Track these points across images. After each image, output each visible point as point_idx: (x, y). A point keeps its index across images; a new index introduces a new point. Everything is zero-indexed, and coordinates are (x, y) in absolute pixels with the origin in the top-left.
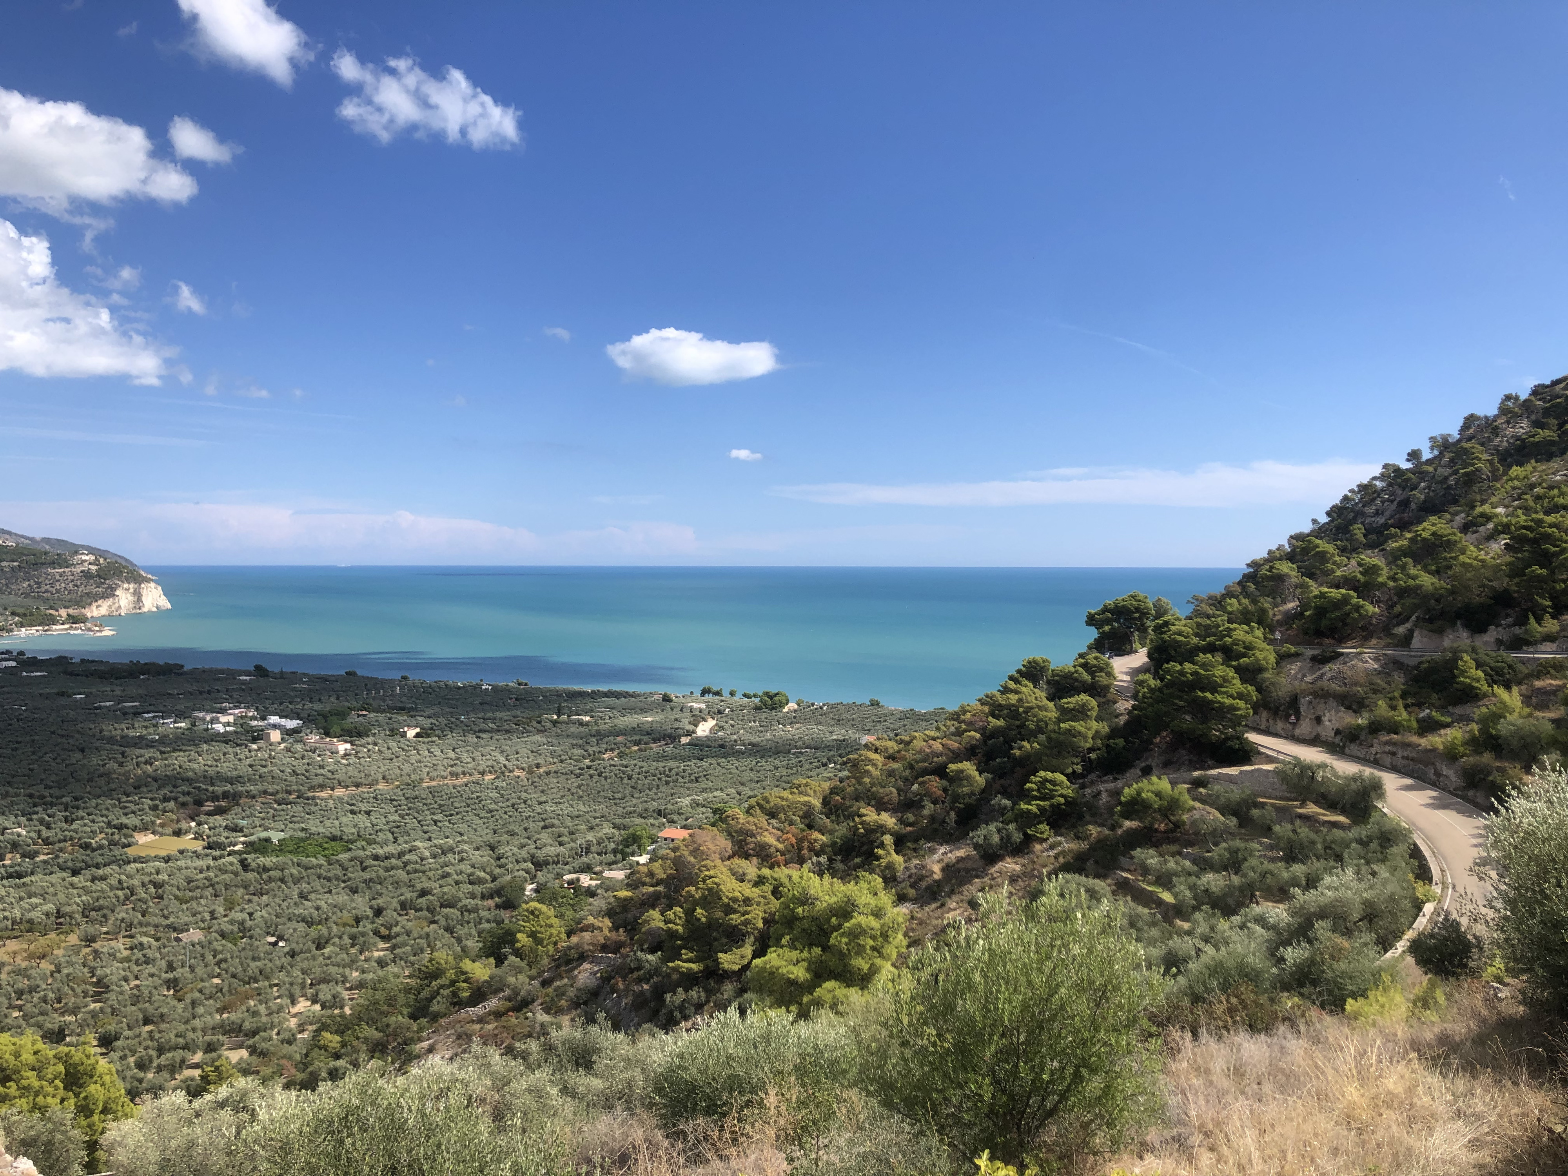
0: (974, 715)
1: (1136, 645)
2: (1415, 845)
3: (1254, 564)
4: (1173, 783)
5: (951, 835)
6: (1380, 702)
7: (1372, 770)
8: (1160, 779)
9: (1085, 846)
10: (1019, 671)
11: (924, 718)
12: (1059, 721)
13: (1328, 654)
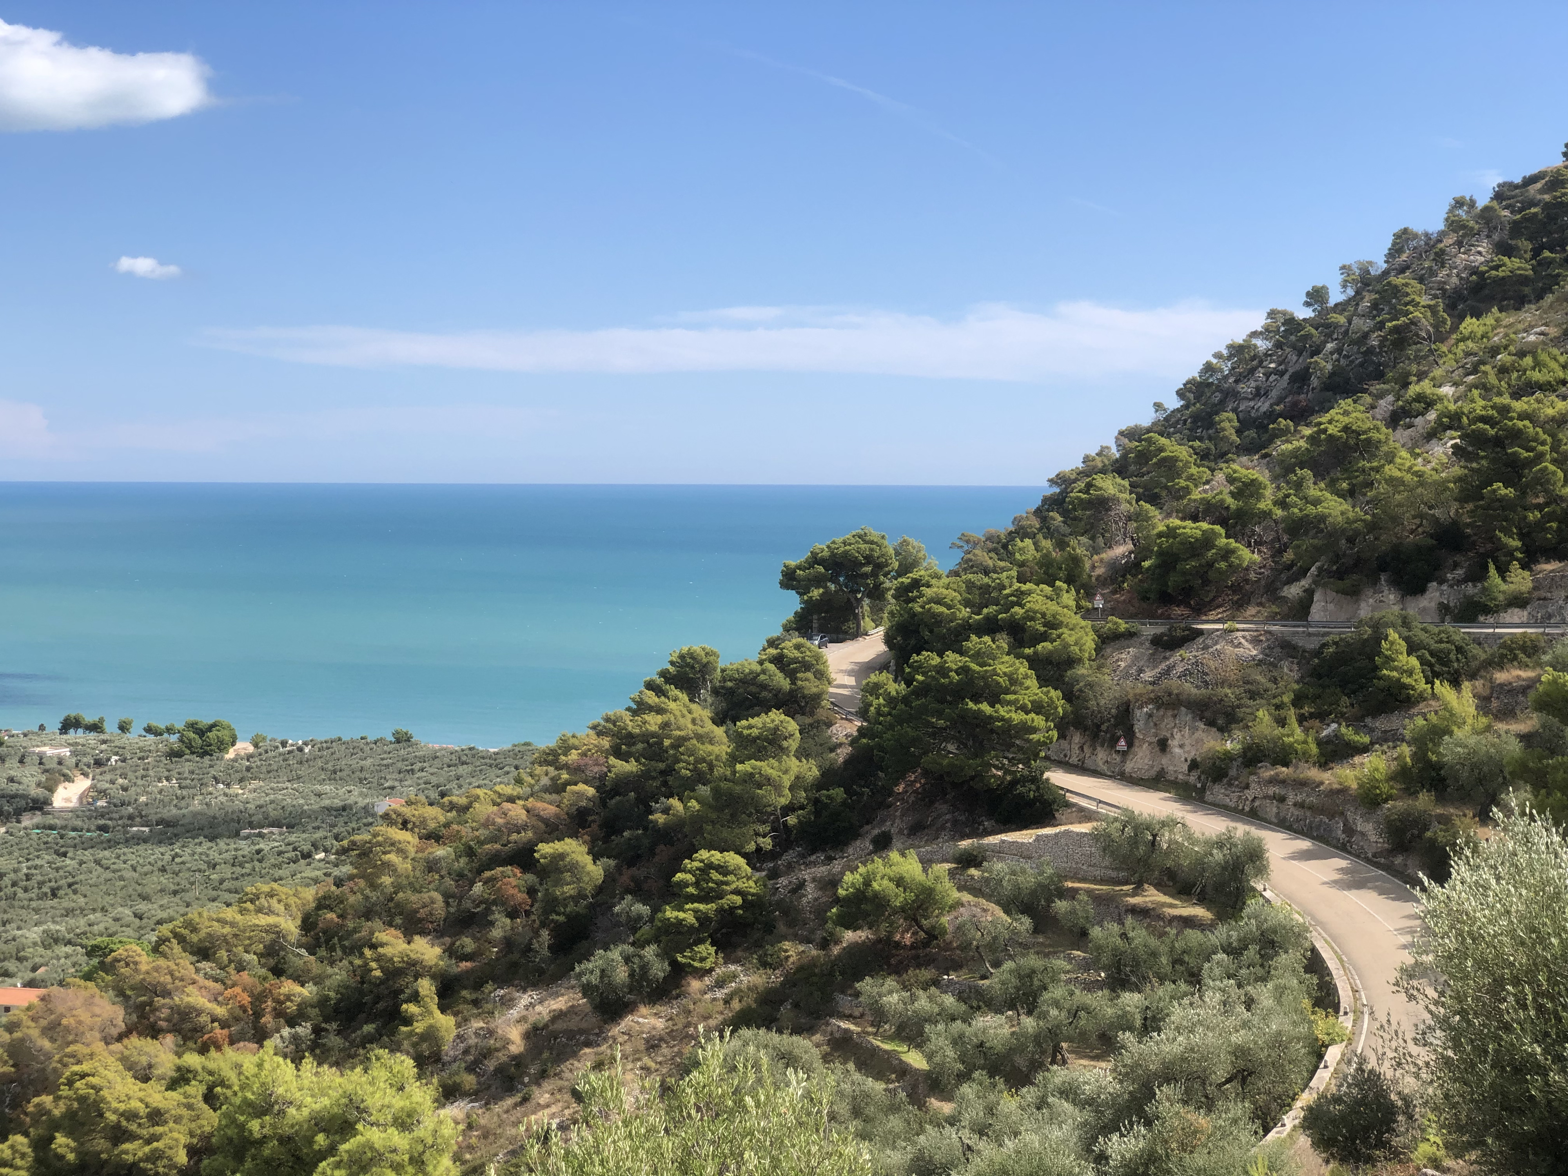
0: (584, 754)
1: (867, 623)
2: (1314, 950)
3: (1062, 480)
4: (926, 863)
5: (541, 972)
6: (1260, 713)
7: (1247, 828)
8: (903, 855)
9: (776, 978)
10: (663, 674)
11: (495, 762)
12: (734, 759)
13: (1179, 633)
